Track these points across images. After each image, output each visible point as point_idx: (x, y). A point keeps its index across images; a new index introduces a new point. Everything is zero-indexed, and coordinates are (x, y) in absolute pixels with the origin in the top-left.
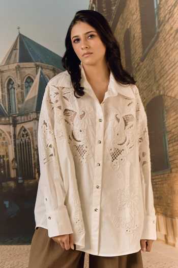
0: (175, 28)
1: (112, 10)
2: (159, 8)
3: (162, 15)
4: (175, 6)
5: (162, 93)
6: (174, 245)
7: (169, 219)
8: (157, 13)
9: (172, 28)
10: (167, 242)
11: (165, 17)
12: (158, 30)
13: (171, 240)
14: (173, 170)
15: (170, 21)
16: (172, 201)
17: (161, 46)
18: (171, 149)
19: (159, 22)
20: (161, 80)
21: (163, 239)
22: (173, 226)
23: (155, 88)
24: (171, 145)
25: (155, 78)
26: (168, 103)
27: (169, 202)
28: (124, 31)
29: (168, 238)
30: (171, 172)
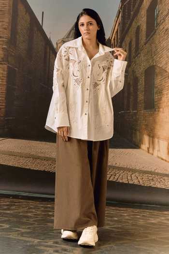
0: (166, 28)
1: (131, 14)
2: (158, 16)
3: (159, 20)
4: (167, 16)
5: (155, 64)
6: (153, 154)
7: (151, 138)
8: (157, 18)
9: (164, 28)
10: (148, 152)
11: (161, 21)
12: (155, 28)
13: (151, 151)
14: (156, 110)
15: (163, 24)
16: (154, 128)
17: (157, 37)
18: (157, 98)
19: (157, 23)
20: (155, 57)
21: (147, 150)
22: (153, 143)
23: (151, 61)
24: (157, 95)
25: (151, 55)
26: (157, 71)
27: (152, 128)
28: (136, 27)
29: (149, 149)
30: (155, 111)
